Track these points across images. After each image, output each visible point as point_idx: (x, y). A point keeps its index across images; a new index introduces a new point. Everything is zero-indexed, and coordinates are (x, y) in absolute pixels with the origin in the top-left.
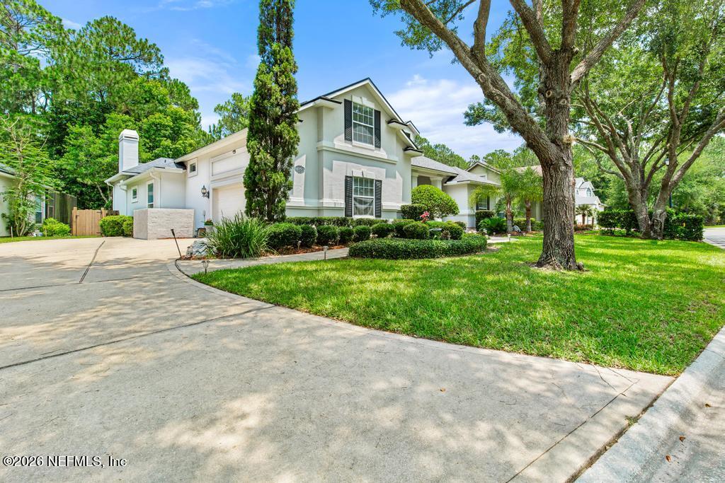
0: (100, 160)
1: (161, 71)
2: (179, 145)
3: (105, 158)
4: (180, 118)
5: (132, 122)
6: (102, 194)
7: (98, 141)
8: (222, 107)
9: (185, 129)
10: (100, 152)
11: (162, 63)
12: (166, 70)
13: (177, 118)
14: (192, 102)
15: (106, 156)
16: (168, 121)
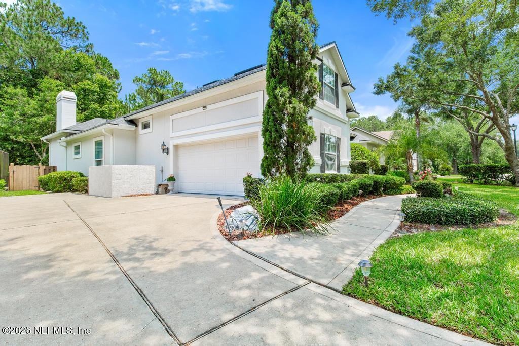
0: (35, 119)
1: (87, 46)
2: (105, 108)
3: (40, 117)
4: (106, 85)
5: (63, 86)
6: (35, 151)
7: (31, 101)
8: (140, 79)
9: (110, 95)
10: (35, 112)
11: (88, 39)
12: (91, 45)
13: (103, 86)
14: (115, 73)
15: (41, 116)
16: (95, 87)
